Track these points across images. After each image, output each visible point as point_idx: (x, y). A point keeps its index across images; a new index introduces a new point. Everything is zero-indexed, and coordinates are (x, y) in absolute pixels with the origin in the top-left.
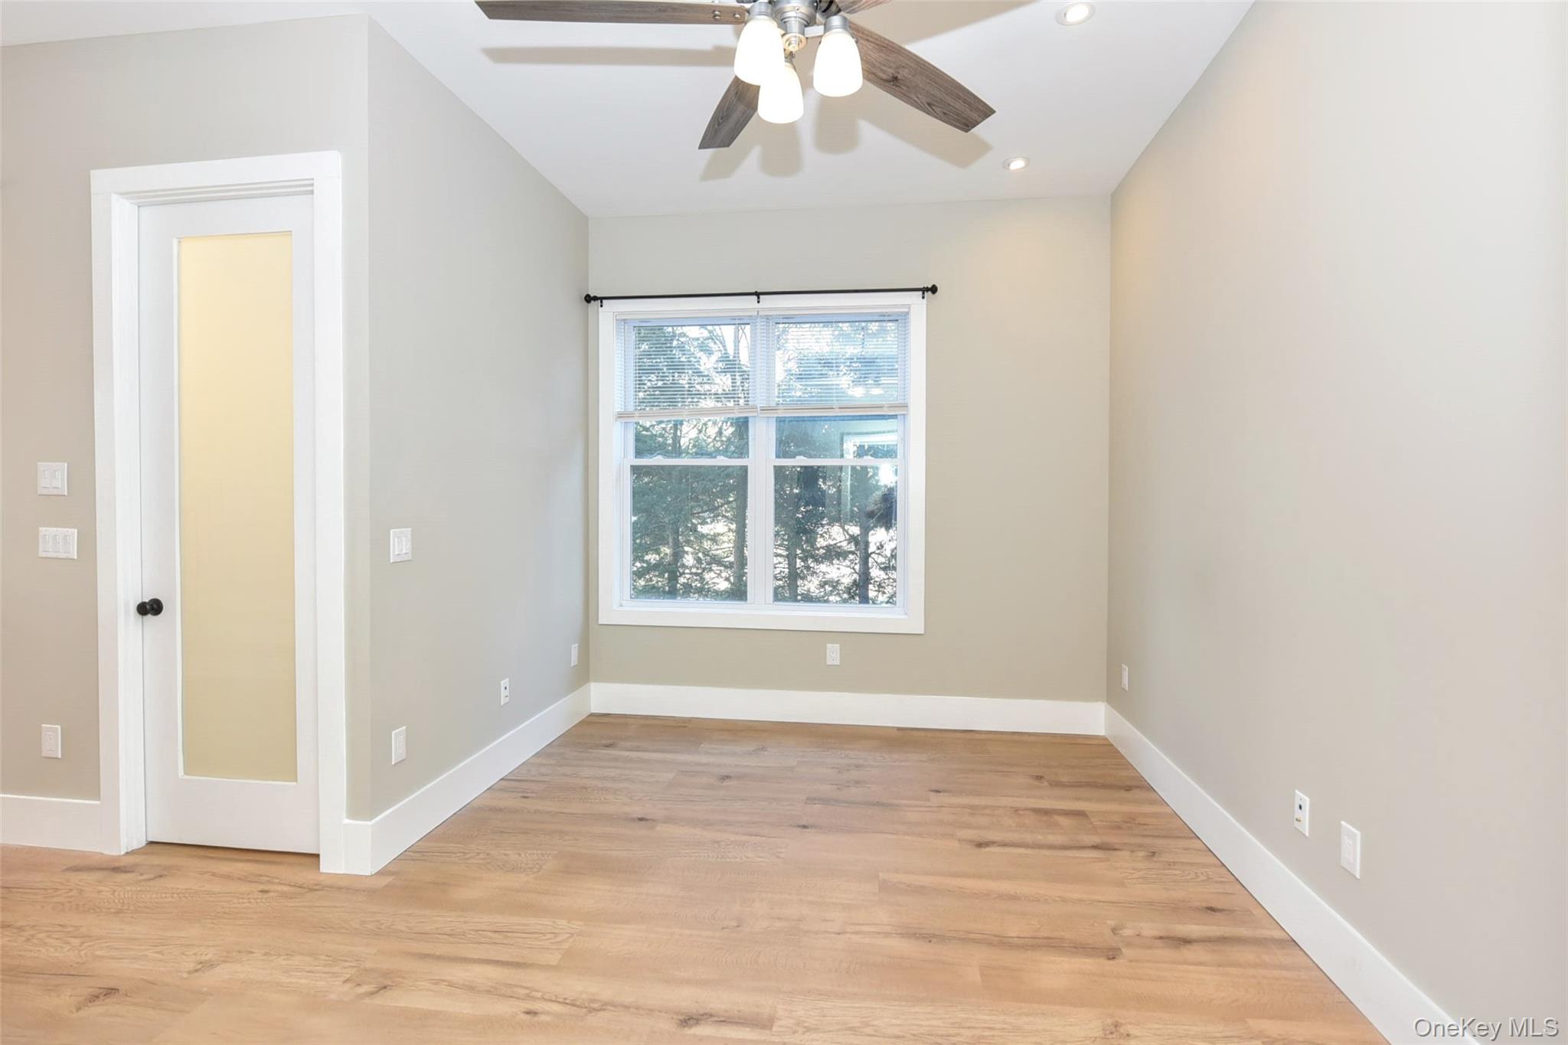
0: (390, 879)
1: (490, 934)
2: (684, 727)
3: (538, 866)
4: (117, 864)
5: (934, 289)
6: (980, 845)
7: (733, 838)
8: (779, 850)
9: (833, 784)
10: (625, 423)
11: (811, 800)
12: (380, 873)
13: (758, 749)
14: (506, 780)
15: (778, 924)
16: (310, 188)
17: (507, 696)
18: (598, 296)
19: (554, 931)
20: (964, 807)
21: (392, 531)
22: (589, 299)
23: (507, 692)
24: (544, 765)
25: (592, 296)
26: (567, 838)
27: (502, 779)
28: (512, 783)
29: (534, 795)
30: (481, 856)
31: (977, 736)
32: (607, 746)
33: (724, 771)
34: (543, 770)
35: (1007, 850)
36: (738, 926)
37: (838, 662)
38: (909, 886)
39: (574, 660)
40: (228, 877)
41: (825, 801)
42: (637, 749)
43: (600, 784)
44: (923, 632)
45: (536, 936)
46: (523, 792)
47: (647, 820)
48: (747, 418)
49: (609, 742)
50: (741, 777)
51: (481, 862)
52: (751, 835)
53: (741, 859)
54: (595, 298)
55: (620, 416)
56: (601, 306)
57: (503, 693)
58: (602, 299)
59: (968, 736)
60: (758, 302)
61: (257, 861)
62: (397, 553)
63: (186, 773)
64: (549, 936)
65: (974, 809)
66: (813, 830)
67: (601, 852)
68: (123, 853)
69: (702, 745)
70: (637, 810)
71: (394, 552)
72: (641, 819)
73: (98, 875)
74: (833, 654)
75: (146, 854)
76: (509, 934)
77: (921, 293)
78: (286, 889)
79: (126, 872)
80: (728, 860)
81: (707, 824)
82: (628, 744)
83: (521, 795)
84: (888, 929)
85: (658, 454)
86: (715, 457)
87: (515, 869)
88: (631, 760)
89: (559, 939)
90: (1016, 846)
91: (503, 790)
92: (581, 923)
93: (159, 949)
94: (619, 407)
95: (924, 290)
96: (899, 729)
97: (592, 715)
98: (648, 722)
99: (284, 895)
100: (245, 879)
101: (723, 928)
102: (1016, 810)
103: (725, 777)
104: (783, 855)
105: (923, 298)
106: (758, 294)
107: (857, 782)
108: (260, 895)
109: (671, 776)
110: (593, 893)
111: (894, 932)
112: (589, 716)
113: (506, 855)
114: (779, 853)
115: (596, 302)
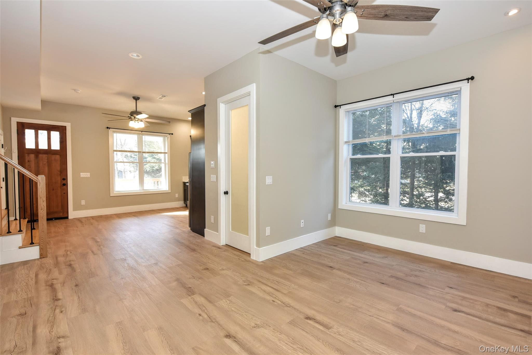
0: (263, 263)
1: (275, 282)
2: (363, 245)
3: (296, 270)
4: (219, 247)
5: (472, 78)
6: (455, 310)
7: (355, 279)
8: (368, 287)
9: (405, 274)
10: (348, 144)
11: (392, 277)
12: (262, 262)
13: (384, 257)
14: (302, 248)
15: (352, 306)
16: (249, 94)
17: (303, 225)
18: (339, 105)
19: (290, 286)
20: (460, 296)
21: (266, 177)
22: (336, 106)
23: (303, 224)
24: (313, 247)
25: (337, 105)
26: (307, 266)
27: (301, 248)
28: (303, 250)
29: (306, 254)
30: (285, 264)
31: (491, 273)
32: (334, 246)
33: (366, 260)
34: (313, 248)
35: (468, 316)
36: (339, 302)
37: (424, 232)
38: (410, 313)
39: (329, 218)
40: (235, 254)
41: (397, 278)
42: (343, 248)
43: (325, 255)
44: (466, 225)
45: (285, 286)
46: (303, 252)
47: (332, 268)
48: (390, 140)
49: (336, 245)
50: (371, 263)
51: (283, 265)
52: (362, 281)
53: (354, 286)
54: (338, 106)
55: (346, 142)
56: (340, 108)
57: (302, 224)
58: (340, 106)
59: (488, 273)
60: (393, 97)
61: (240, 252)
62: (268, 182)
63: (231, 230)
64: (288, 287)
65: (464, 298)
66: (385, 285)
67: (313, 272)
68: (221, 245)
69: (365, 252)
70: (331, 264)
71: (267, 182)
72: (331, 267)
73: (216, 248)
74: (422, 228)
75: (225, 246)
76: (280, 283)
77: (467, 81)
78: (243, 259)
79: (220, 249)
80: (349, 285)
81: (350, 273)
82: (341, 246)
83: (303, 253)
84: (390, 321)
85: (359, 154)
86: (378, 155)
87: (290, 269)
88: (338, 251)
89: (290, 288)
90: (475, 317)
91: (300, 251)
92: (297, 286)
93: (218, 264)
94: (345, 140)
95: (468, 79)
96: (452, 263)
97: (336, 236)
98: (351, 241)
99: (242, 261)
100: (237, 256)
101: (334, 301)
102: (487, 305)
103: (365, 262)
104: (368, 289)
105: (468, 82)
106: (393, 95)
107: (416, 276)
108: (238, 259)
109: (348, 258)
110: (305, 281)
111: (391, 323)
112: (335, 237)
113: (290, 266)
114: (367, 288)
115: (338, 107)
